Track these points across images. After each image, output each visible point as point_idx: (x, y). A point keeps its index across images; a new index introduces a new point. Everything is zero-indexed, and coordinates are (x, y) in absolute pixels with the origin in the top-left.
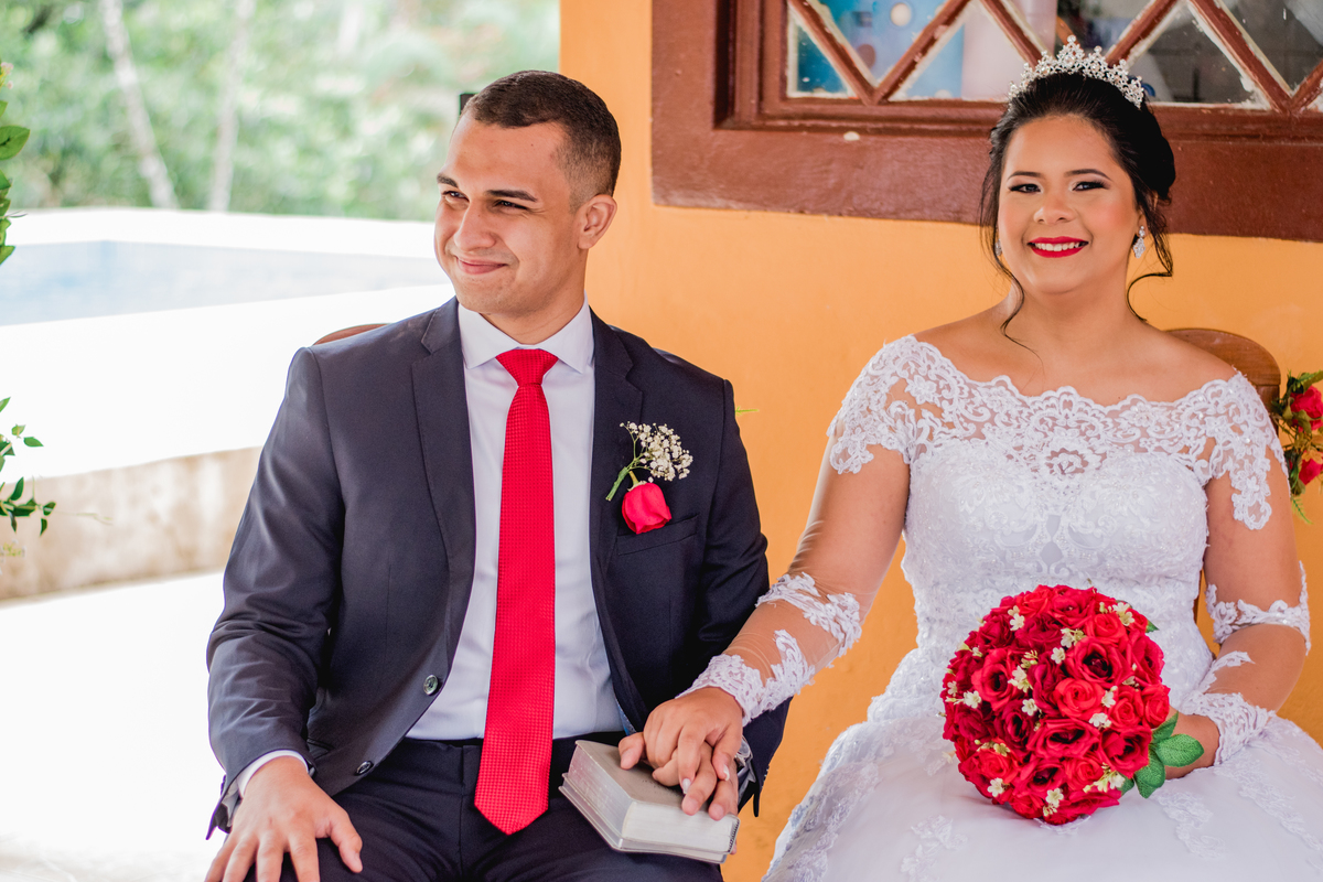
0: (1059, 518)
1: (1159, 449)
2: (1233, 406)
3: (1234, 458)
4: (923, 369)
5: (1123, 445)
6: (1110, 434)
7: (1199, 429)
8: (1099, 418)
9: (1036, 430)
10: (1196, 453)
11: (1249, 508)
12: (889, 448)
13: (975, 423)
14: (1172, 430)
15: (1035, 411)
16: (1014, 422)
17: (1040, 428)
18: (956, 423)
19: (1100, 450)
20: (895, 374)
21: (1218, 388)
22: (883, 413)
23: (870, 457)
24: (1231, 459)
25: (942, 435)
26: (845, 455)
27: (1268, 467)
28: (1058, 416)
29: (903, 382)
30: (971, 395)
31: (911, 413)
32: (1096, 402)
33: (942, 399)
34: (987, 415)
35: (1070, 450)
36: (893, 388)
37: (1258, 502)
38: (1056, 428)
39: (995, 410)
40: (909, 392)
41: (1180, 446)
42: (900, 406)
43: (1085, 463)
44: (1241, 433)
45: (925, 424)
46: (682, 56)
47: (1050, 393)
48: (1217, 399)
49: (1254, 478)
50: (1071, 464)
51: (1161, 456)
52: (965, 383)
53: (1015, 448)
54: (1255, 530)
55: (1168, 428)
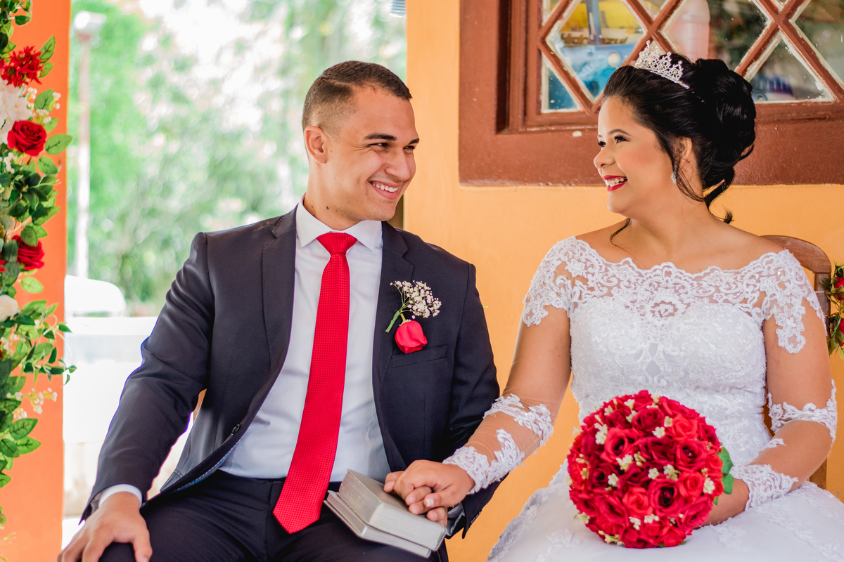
0: (657, 345)
1: (726, 301)
2: (781, 270)
4: (578, 255)
5: (702, 298)
6: (694, 291)
7: (755, 286)
8: (688, 281)
9: (646, 290)
10: (752, 303)
11: (789, 338)
12: (557, 307)
13: (607, 287)
14: (737, 287)
15: (647, 279)
16: (633, 286)
17: (649, 289)
18: (596, 288)
19: (687, 301)
20: (559, 259)
21: (771, 258)
22: (552, 285)
23: (546, 313)
24: (775, 306)
25: (587, 296)
26: (531, 314)
27: (803, 311)
28: (661, 281)
29: (564, 264)
30: (607, 270)
31: (569, 282)
32: (687, 272)
33: (588, 273)
34: (615, 281)
35: (667, 301)
36: (558, 267)
37: (795, 335)
38: (659, 288)
39: (621, 279)
40: (567, 270)
41: (741, 298)
42: (562, 279)
43: (676, 310)
44: (785, 288)
45: (577, 289)
46: (477, 89)
47: (656, 267)
48: (769, 265)
49: (792, 318)
50: (666, 310)
51: (727, 306)
52: (604, 263)
53: (631, 302)
54: (793, 353)
55: (734, 286)
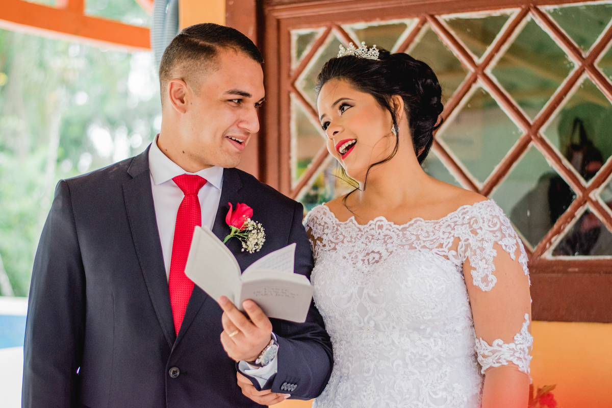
0: (363, 289)
1: (424, 247)
2: (474, 219)
3: (471, 249)
5: (404, 246)
6: (399, 240)
7: (450, 233)
8: (395, 233)
10: (447, 247)
11: (482, 278)
13: (335, 243)
14: (434, 235)
15: (365, 233)
16: (353, 240)
17: (365, 241)
18: (327, 244)
19: (391, 249)
21: (466, 210)
24: (469, 250)
27: (495, 253)
28: (375, 234)
30: (337, 229)
32: (395, 224)
35: (376, 251)
37: (487, 275)
39: (346, 236)
41: (437, 244)
43: (381, 257)
44: (476, 234)
45: (317, 248)
47: (372, 222)
48: (465, 216)
49: (484, 260)
50: (374, 258)
51: (424, 251)
52: (336, 224)
53: (349, 253)
54: (486, 292)
55: (432, 234)
